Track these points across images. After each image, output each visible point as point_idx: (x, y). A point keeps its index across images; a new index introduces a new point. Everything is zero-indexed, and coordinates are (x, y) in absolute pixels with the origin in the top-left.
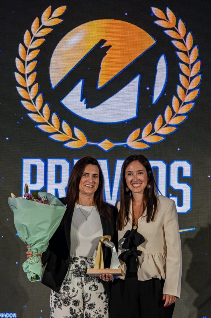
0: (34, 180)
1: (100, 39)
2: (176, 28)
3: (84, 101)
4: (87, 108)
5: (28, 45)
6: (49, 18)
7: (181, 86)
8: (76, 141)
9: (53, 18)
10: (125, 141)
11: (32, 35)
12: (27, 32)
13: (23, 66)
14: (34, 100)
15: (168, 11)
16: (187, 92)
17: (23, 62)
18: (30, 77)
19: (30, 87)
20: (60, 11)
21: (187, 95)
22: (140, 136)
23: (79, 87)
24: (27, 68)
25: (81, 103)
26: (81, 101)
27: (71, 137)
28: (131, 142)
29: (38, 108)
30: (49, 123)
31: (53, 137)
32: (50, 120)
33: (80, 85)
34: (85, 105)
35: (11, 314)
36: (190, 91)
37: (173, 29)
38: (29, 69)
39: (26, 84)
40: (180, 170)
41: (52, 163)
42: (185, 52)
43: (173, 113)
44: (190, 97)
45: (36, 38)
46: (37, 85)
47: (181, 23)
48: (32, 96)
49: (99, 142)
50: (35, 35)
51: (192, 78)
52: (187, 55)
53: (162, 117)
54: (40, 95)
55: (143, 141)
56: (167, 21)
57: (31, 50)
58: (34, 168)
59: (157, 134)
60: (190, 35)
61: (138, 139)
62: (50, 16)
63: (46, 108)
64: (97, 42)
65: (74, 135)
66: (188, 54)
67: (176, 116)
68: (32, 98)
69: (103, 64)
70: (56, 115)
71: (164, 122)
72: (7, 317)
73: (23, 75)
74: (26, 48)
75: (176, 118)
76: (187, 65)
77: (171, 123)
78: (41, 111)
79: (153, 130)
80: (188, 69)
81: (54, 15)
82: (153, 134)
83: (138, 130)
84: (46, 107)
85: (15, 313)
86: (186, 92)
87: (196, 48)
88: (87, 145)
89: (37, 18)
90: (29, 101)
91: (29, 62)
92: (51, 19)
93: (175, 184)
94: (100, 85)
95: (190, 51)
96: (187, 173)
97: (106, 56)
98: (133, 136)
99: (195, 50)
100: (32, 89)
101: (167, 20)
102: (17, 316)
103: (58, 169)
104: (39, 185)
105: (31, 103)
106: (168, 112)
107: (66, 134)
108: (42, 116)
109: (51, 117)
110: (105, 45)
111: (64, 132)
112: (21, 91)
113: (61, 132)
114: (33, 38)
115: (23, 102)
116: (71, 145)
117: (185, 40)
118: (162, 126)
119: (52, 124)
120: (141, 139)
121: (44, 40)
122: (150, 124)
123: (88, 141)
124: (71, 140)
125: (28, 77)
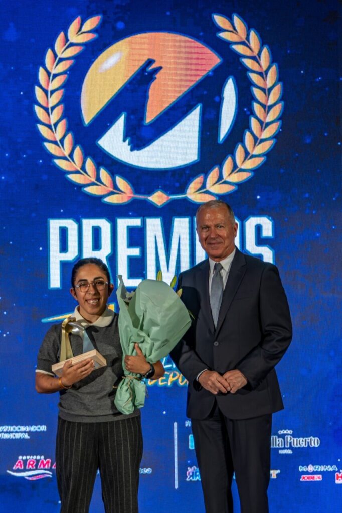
0: (64, 248)
1: (146, 59)
2: (247, 42)
3: (127, 141)
4: (132, 150)
5: (51, 68)
6: (77, 33)
7: (256, 117)
8: (119, 194)
9: (82, 33)
10: (184, 193)
12: (49, 52)
13: (45, 97)
14: (62, 141)
15: (236, 19)
16: (264, 125)
17: (46, 91)
18: (55, 111)
19: (56, 125)
20: (92, 23)
21: (264, 130)
22: (204, 186)
23: (120, 123)
24: (50, 100)
25: (124, 143)
26: (124, 141)
27: (111, 190)
28: (192, 194)
29: (66, 153)
30: (81, 171)
31: (87, 190)
32: (83, 168)
33: (122, 120)
34: (129, 147)
35: (39, 426)
36: (268, 124)
37: (243, 43)
38: (54, 100)
39: (50, 121)
40: (259, 229)
41: (88, 224)
42: (260, 74)
43: (247, 153)
44: (268, 133)
45: (61, 60)
46: (64, 121)
47: (253, 34)
50: (60, 55)
52: (263, 77)
53: (231, 160)
54: (70, 135)
55: (207, 192)
56: (235, 33)
57: (55, 76)
58: (64, 232)
59: (225, 183)
60: (265, 49)
61: (200, 189)
62: (80, 30)
63: (78, 152)
64: (142, 63)
65: (115, 187)
66: (265, 76)
67: (250, 158)
68: (58, 139)
69: (152, 91)
70: (91, 160)
71: (235, 167)
72: (34, 430)
73: (46, 109)
74: (49, 73)
76: (263, 90)
77: (244, 167)
78: (71, 155)
79: (220, 177)
80: (264, 95)
81: (85, 28)
82: (221, 182)
83: (201, 178)
84: (77, 150)
85: (45, 425)
87: (274, 67)
88: (134, 200)
89: (62, 33)
90: (55, 143)
91: (52, 92)
93: (252, 248)
94: (148, 121)
95: (267, 72)
96: (267, 232)
97: (155, 81)
98: (194, 185)
99: (274, 70)
100: (59, 127)
101: (234, 31)
102: (47, 429)
103: (97, 232)
104: (71, 255)
105: (58, 145)
106: (239, 152)
107: (105, 185)
108: (72, 163)
109: (84, 163)
110: (154, 66)
111: (102, 183)
112: (43, 131)
113: (98, 183)
114: (57, 59)
115: (47, 145)
116: (113, 200)
117: (260, 57)
118: (233, 171)
119: (86, 172)
120: (205, 190)
121: (71, 62)
122: (217, 169)
123: (136, 193)
124: (112, 193)
125: (52, 111)
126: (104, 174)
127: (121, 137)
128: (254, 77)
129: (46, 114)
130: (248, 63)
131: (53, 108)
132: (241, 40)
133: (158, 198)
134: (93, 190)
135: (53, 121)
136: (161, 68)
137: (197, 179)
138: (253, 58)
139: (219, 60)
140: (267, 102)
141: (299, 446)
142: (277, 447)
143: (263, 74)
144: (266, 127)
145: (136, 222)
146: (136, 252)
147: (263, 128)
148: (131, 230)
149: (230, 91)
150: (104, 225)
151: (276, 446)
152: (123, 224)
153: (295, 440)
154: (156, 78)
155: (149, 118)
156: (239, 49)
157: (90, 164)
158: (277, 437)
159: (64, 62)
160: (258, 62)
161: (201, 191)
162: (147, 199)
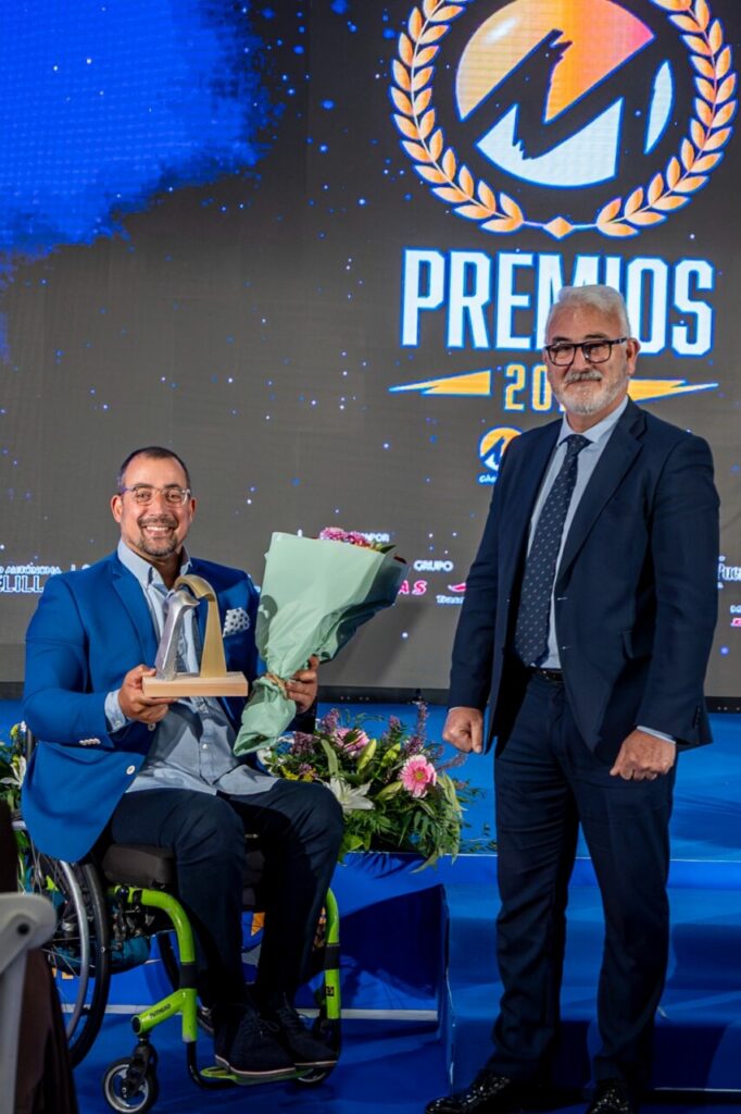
0: (424, 290)
1: (550, 30)
2: (691, 12)
3: (519, 145)
4: (525, 157)
5: (417, 36)
7: (699, 120)
8: (503, 218)
10: (594, 221)
11: (424, 18)
12: (415, 13)
13: (407, 76)
14: (428, 139)
17: (408, 68)
18: (421, 95)
19: (420, 117)
21: (709, 138)
22: (621, 214)
23: (510, 118)
24: (414, 80)
25: (513, 148)
26: (514, 144)
27: (493, 212)
28: (606, 224)
29: (433, 157)
30: (453, 185)
31: (460, 210)
32: (455, 180)
33: (512, 114)
34: (522, 153)
35: (379, 535)
36: (714, 131)
37: (686, 13)
38: (419, 81)
39: (412, 111)
40: (694, 276)
41: (459, 259)
42: (708, 58)
43: (683, 170)
44: (714, 142)
45: (431, 25)
46: (432, 112)
48: (422, 133)
49: (546, 222)
50: (430, 18)
51: (719, 107)
52: (710, 63)
53: (661, 180)
54: (439, 132)
55: (626, 222)
57: (422, 47)
58: (425, 267)
59: (651, 210)
60: (716, 24)
61: (616, 217)
63: (449, 158)
64: (544, 35)
65: (499, 209)
66: (713, 61)
67: (687, 177)
68: (422, 137)
69: (555, 76)
70: (468, 169)
71: (666, 188)
73: (407, 94)
74: (413, 43)
75: (687, 180)
76: (711, 81)
77: (678, 189)
78: (439, 161)
79: (645, 202)
80: (712, 89)
82: (645, 209)
83: (617, 202)
84: (449, 155)
85: (387, 532)
86: (708, 131)
87: (727, 50)
88: (524, 227)
90: (418, 142)
91: (418, 70)
93: (683, 303)
94: (549, 117)
95: (717, 56)
96: (706, 281)
97: (561, 61)
98: (607, 212)
99: (726, 54)
100: (424, 120)
102: (390, 538)
103: (470, 269)
104: (434, 300)
105: (422, 146)
106: (672, 168)
107: (484, 205)
108: (441, 171)
109: (457, 172)
110: (559, 40)
111: (481, 203)
112: (403, 124)
113: (475, 202)
114: (426, 23)
115: (406, 144)
116: (494, 226)
117: (708, 34)
118: (662, 195)
119: (458, 185)
120: (622, 219)
121: (445, 28)
122: (640, 190)
123: (526, 219)
124: (494, 217)
125: (416, 97)
126: (484, 191)
127: (511, 139)
128: (700, 64)
129: (407, 101)
130: (692, 42)
131: (417, 93)
132: (684, 9)
133: (557, 228)
134: (467, 212)
135: (416, 111)
136: (569, 43)
137: (612, 204)
138: (700, 35)
139: (651, 36)
140: (715, 99)
141: (732, 578)
143: (711, 60)
144: (711, 134)
145: (526, 259)
146: (523, 301)
147: (708, 136)
148: (518, 270)
149: (664, 82)
150: (482, 262)
152: (507, 261)
153: (728, 569)
154: (561, 58)
155: (551, 114)
156: (680, 21)
157: (465, 175)
159: (435, 28)
160: (705, 41)
161: (617, 220)
162: (542, 228)
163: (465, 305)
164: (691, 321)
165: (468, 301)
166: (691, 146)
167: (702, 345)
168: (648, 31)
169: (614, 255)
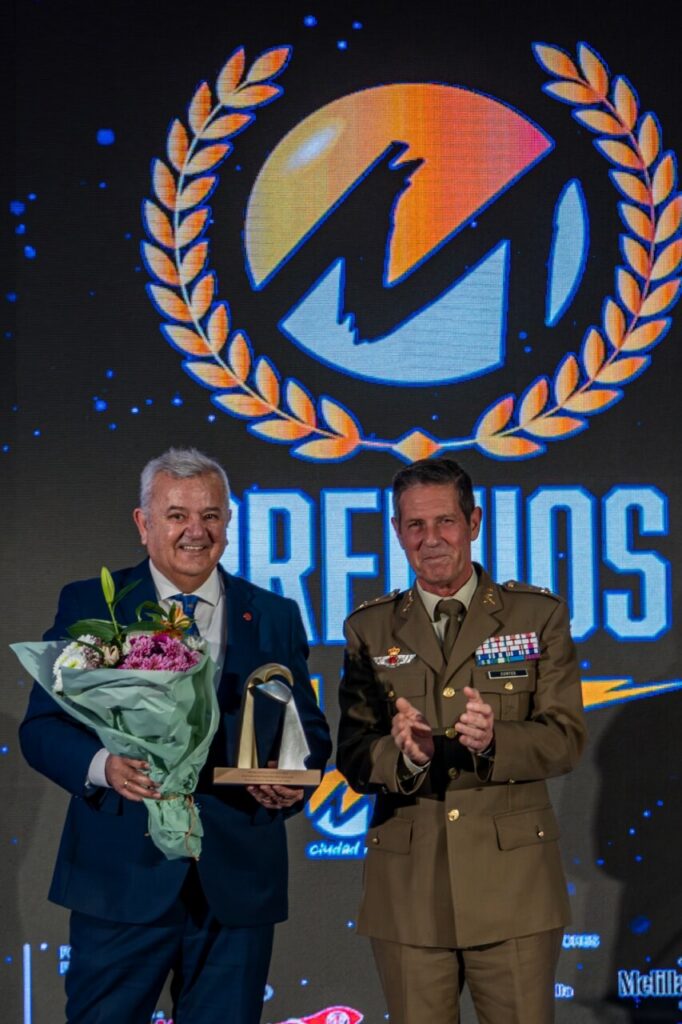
1: (388, 142)
2: (608, 103)
3: (348, 322)
4: (358, 341)
5: (182, 163)
6: (238, 85)
7: (629, 270)
8: (327, 437)
9: (250, 85)
10: (471, 434)
11: (190, 135)
12: (177, 128)
13: (168, 225)
14: (204, 321)
15: (585, 55)
16: (647, 286)
17: (169, 214)
18: (190, 256)
19: (191, 286)
22: (514, 420)
23: (332, 283)
24: (179, 231)
25: (339, 327)
26: (341, 321)
27: (312, 428)
28: (490, 438)
30: (247, 389)
31: (259, 428)
32: (250, 380)
33: (334, 277)
34: (351, 336)
36: (655, 285)
37: (600, 107)
38: (185, 233)
39: (177, 278)
40: (634, 514)
41: (261, 505)
42: (637, 173)
43: (608, 349)
44: (655, 303)
45: (203, 144)
46: (209, 279)
47: (621, 87)
48: (195, 311)
49: (397, 439)
50: (199, 134)
51: (660, 247)
52: (643, 181)
54: (221, 308)
55: (522, 434)
56: (583, 85)
57: (189, 179)
59: (562, 413)
60: (649, 121)
61: (507, 427)
62: (243, 78)
63: (238, 347)
65: (320, 422)
66: (648, 178)
67: (616, 359)
68: (195, 317)
69: (400, 213)
70: (269, 363)
71: (583, 377)
73: (169, 252)
74: (175, 174)
75: (615, 364)
76: (645, 209)
77: (602, 378)
78: (224, 353)
79: (551, 401)
80: (648, 221)
82: (551, 411)
83: (508, 402)
84: (239, 343)
86: (645, 287)
87: (668, 160)
89: (205, 86)
90: (190, 326)
91: (184, 214)
92: (245, 88)
93: (620, 556)
94: (393, 274)
95: (652, 170)
96: (654, 521)
97: (408, 190)
98: (493, 419)
99: (667, 165)
100: (198, 291)
101: (580, 80)
103: (280, 520)
105: (196, 331)
106: (592, 346)
107: (297, 418)
108: (227, 370)
109: (252, 370)
110: (404, 158)
111: (292, 415)
112: (163, 299)
113: (283, 415)
114: (194, 142)
115: (170, 330)
117: (636, 137)
118: (577, 388)
119: (256, 390)
120: (516, 429)
121: (225, 148)
122: (543, 382)
123: (365, 435)
124: (313, 437)
125: (182, 255)
126: (296, 395)
127: (334, 314)
128: (626, 183)
129: (169, 264)
130: (613, 150)
131: (185, 250)
132: (596, 100)
133: (414, 447)
134: (270, 430)
135: (184, 278)
136: (419, 162)
137: (498, 408)
138: (623, 139)
139: (546, 144)
140: (653, 237)
142: (676, 993)
143: (644, 175)
144: (650, 291)
145: (367, 500)
146: (366, 565)
147: (645, 294)
148: (355, 516)
149: (571, 213)
150: (297, 506)
151: (673, 991)
152: (339, 504)
154: (409, 184)
155: (394, 274)
156: (592, 119)
158: (675, 972)
159: (209, 150)
160: (633, 148)
161: (508, 432)
162: (390, 449)
163: (274, 575)
164: (632, 584)
165: (278, 570)
166: (619, 311)
167: (655, 621)
168: (542, 136)
169: (506, 485)
